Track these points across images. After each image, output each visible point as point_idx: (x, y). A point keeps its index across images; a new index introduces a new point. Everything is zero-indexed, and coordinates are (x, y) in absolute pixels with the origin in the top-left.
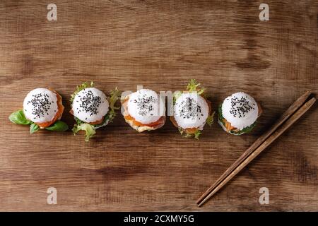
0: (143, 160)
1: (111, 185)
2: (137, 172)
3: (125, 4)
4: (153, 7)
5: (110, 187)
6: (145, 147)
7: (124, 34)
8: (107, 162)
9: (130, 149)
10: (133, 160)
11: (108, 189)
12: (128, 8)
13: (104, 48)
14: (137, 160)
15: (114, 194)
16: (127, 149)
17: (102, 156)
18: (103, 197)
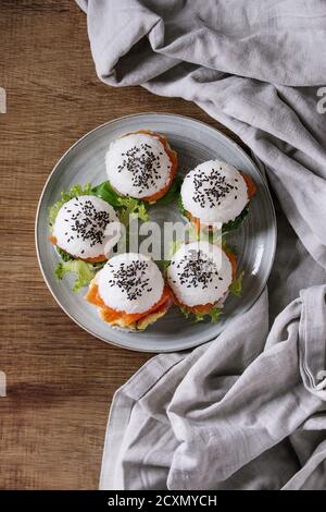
0: (85, 372)
1: (26, 416)
2: (74, 394)
3: (62, 91)
4: (110, 98)
5: (22, 420)
6: (88, 349)
7: (57, 143)
8: (20, 375)
9: (63, 351)
10: (67, 372)
11: (20, 424)
12: (66, 98)
13: (20, 168)
14: (74, 373)
15: (29, 432)
16: (57, 352)
17: (10, 364)
18: (9, 436)
